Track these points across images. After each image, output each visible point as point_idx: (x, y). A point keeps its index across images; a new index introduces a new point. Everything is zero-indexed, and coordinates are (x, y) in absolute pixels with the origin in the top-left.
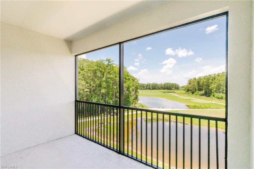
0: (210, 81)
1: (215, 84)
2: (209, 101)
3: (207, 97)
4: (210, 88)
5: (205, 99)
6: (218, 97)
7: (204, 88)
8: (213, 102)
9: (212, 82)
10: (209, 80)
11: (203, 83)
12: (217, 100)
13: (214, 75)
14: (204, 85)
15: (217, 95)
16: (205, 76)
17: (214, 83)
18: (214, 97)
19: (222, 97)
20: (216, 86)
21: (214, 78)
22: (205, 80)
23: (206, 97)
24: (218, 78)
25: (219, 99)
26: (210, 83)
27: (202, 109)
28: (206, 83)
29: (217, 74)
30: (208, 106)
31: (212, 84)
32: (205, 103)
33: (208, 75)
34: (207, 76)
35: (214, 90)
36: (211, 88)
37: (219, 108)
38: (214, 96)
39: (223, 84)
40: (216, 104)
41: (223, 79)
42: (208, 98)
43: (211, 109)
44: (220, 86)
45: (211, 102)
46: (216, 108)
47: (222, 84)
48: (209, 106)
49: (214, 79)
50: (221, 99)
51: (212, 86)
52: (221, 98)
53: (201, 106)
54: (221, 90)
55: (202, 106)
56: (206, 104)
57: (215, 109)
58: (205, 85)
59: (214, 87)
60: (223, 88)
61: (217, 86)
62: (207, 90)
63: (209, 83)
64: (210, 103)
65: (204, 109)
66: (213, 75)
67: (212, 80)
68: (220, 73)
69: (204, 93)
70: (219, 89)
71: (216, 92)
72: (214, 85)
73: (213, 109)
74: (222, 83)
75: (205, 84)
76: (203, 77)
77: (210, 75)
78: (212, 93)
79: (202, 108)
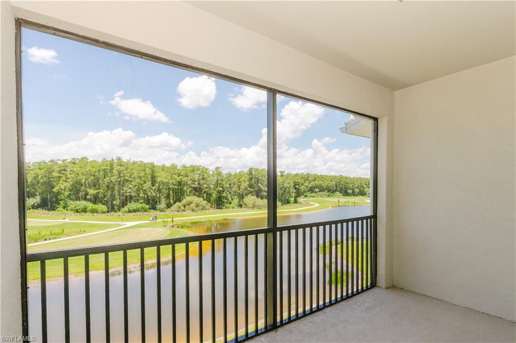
0: (55, 174)
1: (66, 181)
2: (59, 219)
3: (49, 210)
4: (54, 190)
5: (45, 215)
6: (77, 208)
7: (38, 189)
8: (66, 220)
9: (59, 177)
10: (51, 172)
11: (36, 177)
12: (75, 215)
13: (64, 161)
14: (38, 182)
15: (72, 204)
16: (41, 162)
17: (64, 178)
18: (67, 210)
19: (85, 208)
20: (69, 185)
21: (63, 168)
22: (39, 172)
23: (46, 212)
24: (75, 169)
25: (78, 214)
26: (55, 179)
27: (46, 240)
28: (44, 179)
29: (69, 160)
30: (58, 231)
31: (59, 181)
32: (49, 227)
33: (47, 161)
34: (45, 163)
35: (67, 193)
36: (58, 190)
37: (84, 231)
38: (64, 207)
39: (85, 182)
40: (75, 223)
41: (86, 171)
42: (51, 212)
43: (67, 235)
44: (78, 186)
45: (63, 220)
46: (78, 233)
47: (83, 181)
48: (60, 231)
49: (64, 170)
50: (83, 213)
51: (59, 185)
52: (82, 211)
53: (40, 233)
54: (81, 193)
55: (43, 233)
56: (52, 226)
57: (75, 235)
58: (42, 185)
59: (65, 188)
60: (86, 191)
61: (72, 185)
62: (47, 195)
63: (51, 179)
64: (60, 223)
65: (50, 239)
66: (60, 162)
67: (60, 173)
68: (77, 159)
69: (39, 201)
70: (78, 191)
71: (71, 199)
72: (65, 184)
73: (72, 236)
74: (82, 179)
75: (41, 181)
76: (33, 164)
77: (52, 161)
78: (62, 202)
79: (46, 237)
